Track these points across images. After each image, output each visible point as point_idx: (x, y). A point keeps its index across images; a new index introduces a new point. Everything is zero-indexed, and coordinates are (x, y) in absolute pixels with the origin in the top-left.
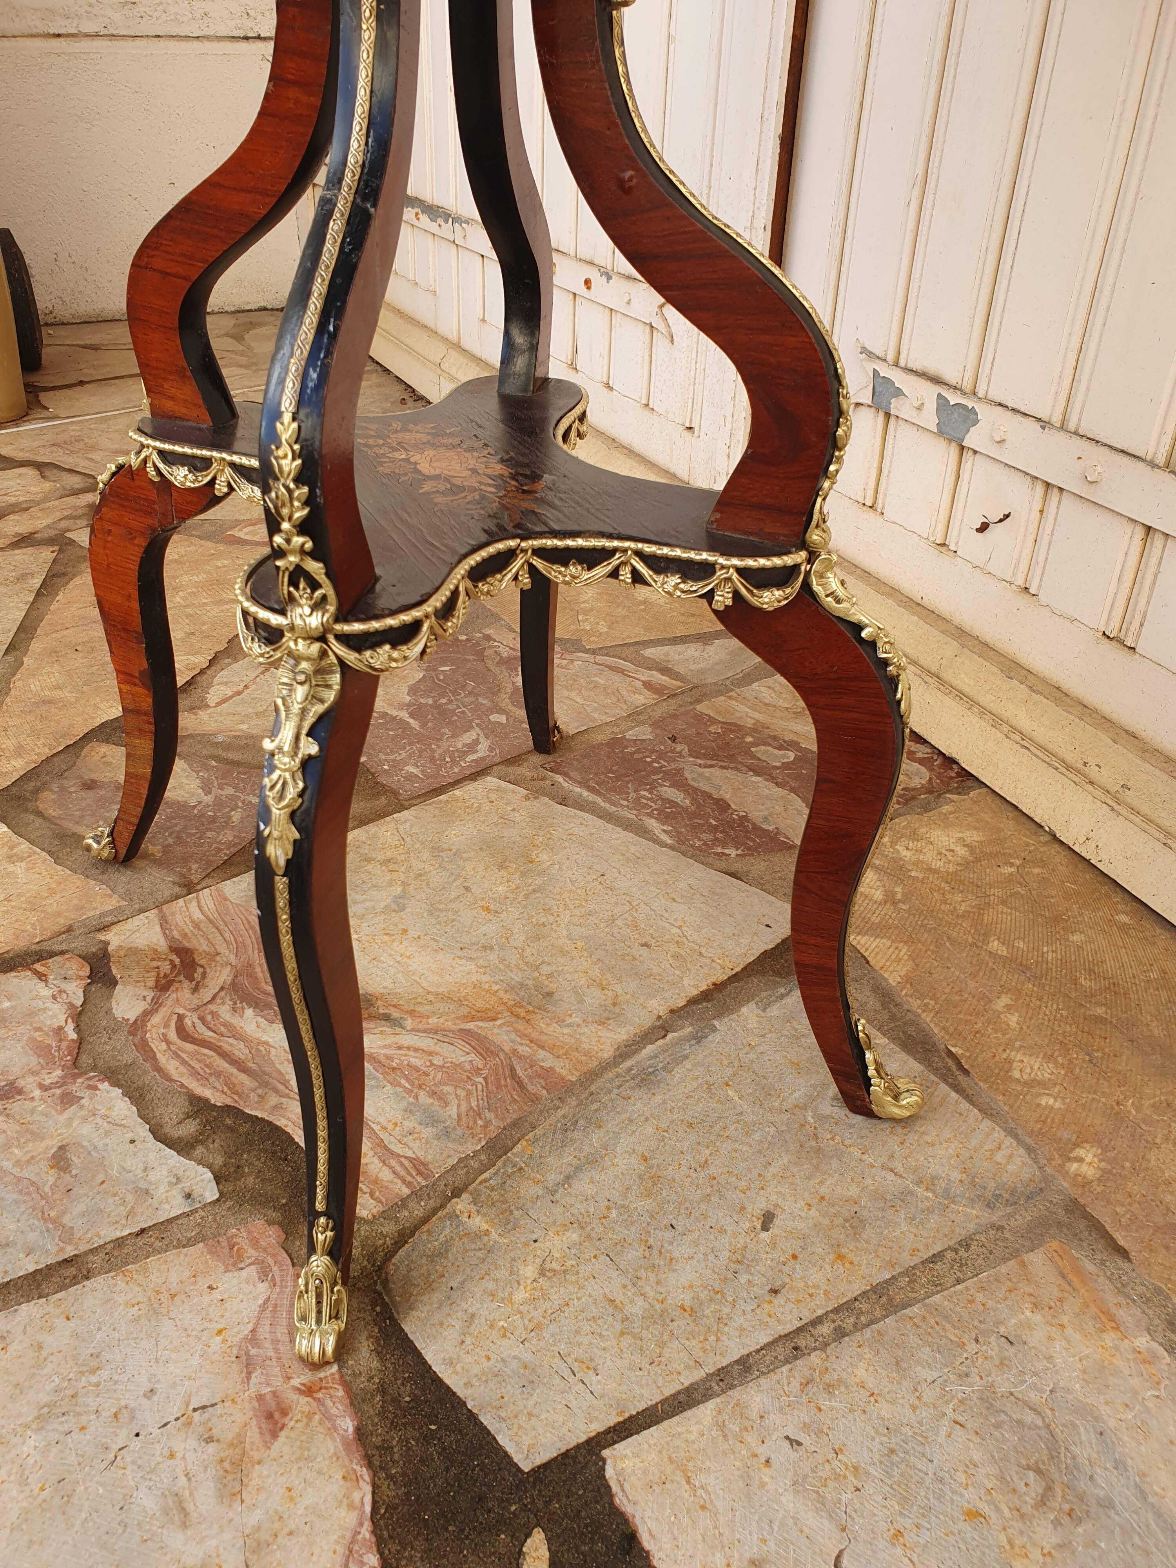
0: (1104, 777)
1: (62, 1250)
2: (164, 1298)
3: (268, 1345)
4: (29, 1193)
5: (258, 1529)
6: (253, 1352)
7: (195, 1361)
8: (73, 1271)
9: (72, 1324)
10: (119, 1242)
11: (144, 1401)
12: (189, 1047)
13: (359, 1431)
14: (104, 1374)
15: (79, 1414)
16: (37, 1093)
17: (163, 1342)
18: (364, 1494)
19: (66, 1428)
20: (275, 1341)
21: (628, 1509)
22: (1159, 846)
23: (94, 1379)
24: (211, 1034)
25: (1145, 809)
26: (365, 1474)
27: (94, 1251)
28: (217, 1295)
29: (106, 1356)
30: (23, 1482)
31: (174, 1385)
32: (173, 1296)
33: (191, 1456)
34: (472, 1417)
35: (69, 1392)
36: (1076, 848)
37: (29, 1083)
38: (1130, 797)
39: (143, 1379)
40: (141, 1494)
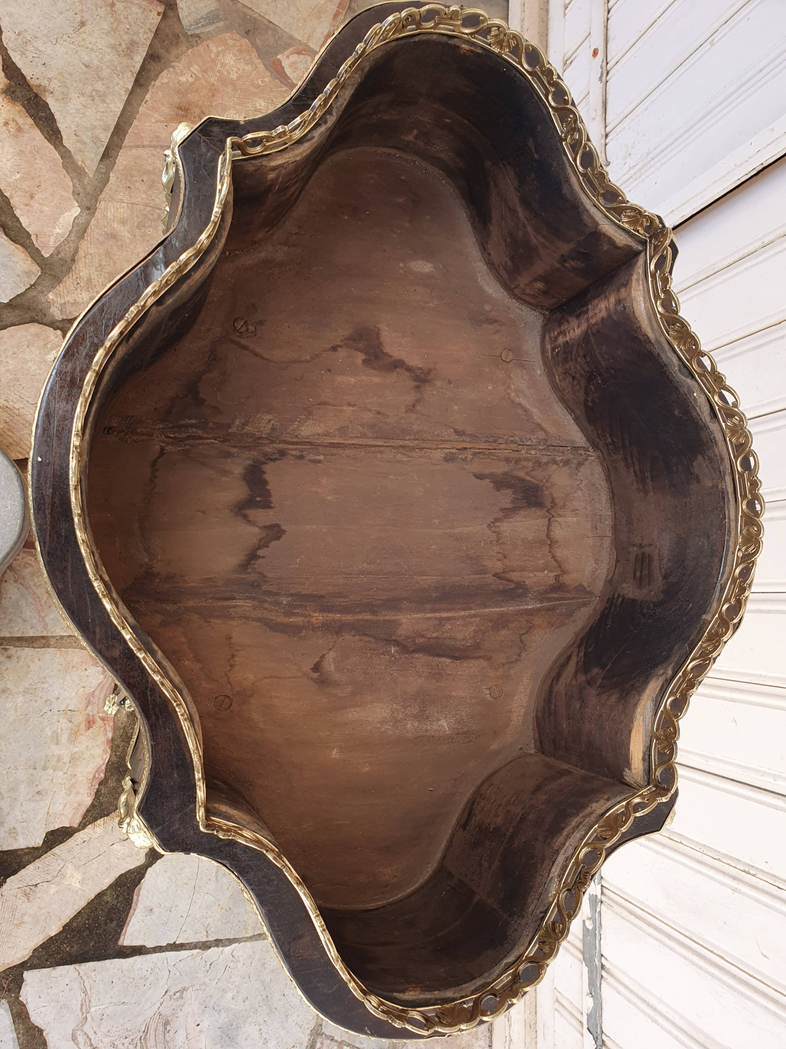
1: (42, 632)
2: (70, 666)
3: (96, 698)
4: (36, 601)
5: (76, 753)
6: (91, 699)
7: (73, 694)
8: (44, 641)
9: (40, 663)
10: (62, 637)
11: (55, 700)
13: (112, 738)
14: (45, 686)
15: (35, 696)
17: (66, 683)
18: (107, 757)
19: (31, 699)
20: (99, 698)
23: (43, 686)
26: (109, 751)
27: (53, 637)
28: (87, 673)
29: (48, 679)
30: (16, 710)
31: (65, 699)
32: (73, 667)
33: (64, 724)
35: (34, 687)
39: (57, 693)
40: (47, 729)
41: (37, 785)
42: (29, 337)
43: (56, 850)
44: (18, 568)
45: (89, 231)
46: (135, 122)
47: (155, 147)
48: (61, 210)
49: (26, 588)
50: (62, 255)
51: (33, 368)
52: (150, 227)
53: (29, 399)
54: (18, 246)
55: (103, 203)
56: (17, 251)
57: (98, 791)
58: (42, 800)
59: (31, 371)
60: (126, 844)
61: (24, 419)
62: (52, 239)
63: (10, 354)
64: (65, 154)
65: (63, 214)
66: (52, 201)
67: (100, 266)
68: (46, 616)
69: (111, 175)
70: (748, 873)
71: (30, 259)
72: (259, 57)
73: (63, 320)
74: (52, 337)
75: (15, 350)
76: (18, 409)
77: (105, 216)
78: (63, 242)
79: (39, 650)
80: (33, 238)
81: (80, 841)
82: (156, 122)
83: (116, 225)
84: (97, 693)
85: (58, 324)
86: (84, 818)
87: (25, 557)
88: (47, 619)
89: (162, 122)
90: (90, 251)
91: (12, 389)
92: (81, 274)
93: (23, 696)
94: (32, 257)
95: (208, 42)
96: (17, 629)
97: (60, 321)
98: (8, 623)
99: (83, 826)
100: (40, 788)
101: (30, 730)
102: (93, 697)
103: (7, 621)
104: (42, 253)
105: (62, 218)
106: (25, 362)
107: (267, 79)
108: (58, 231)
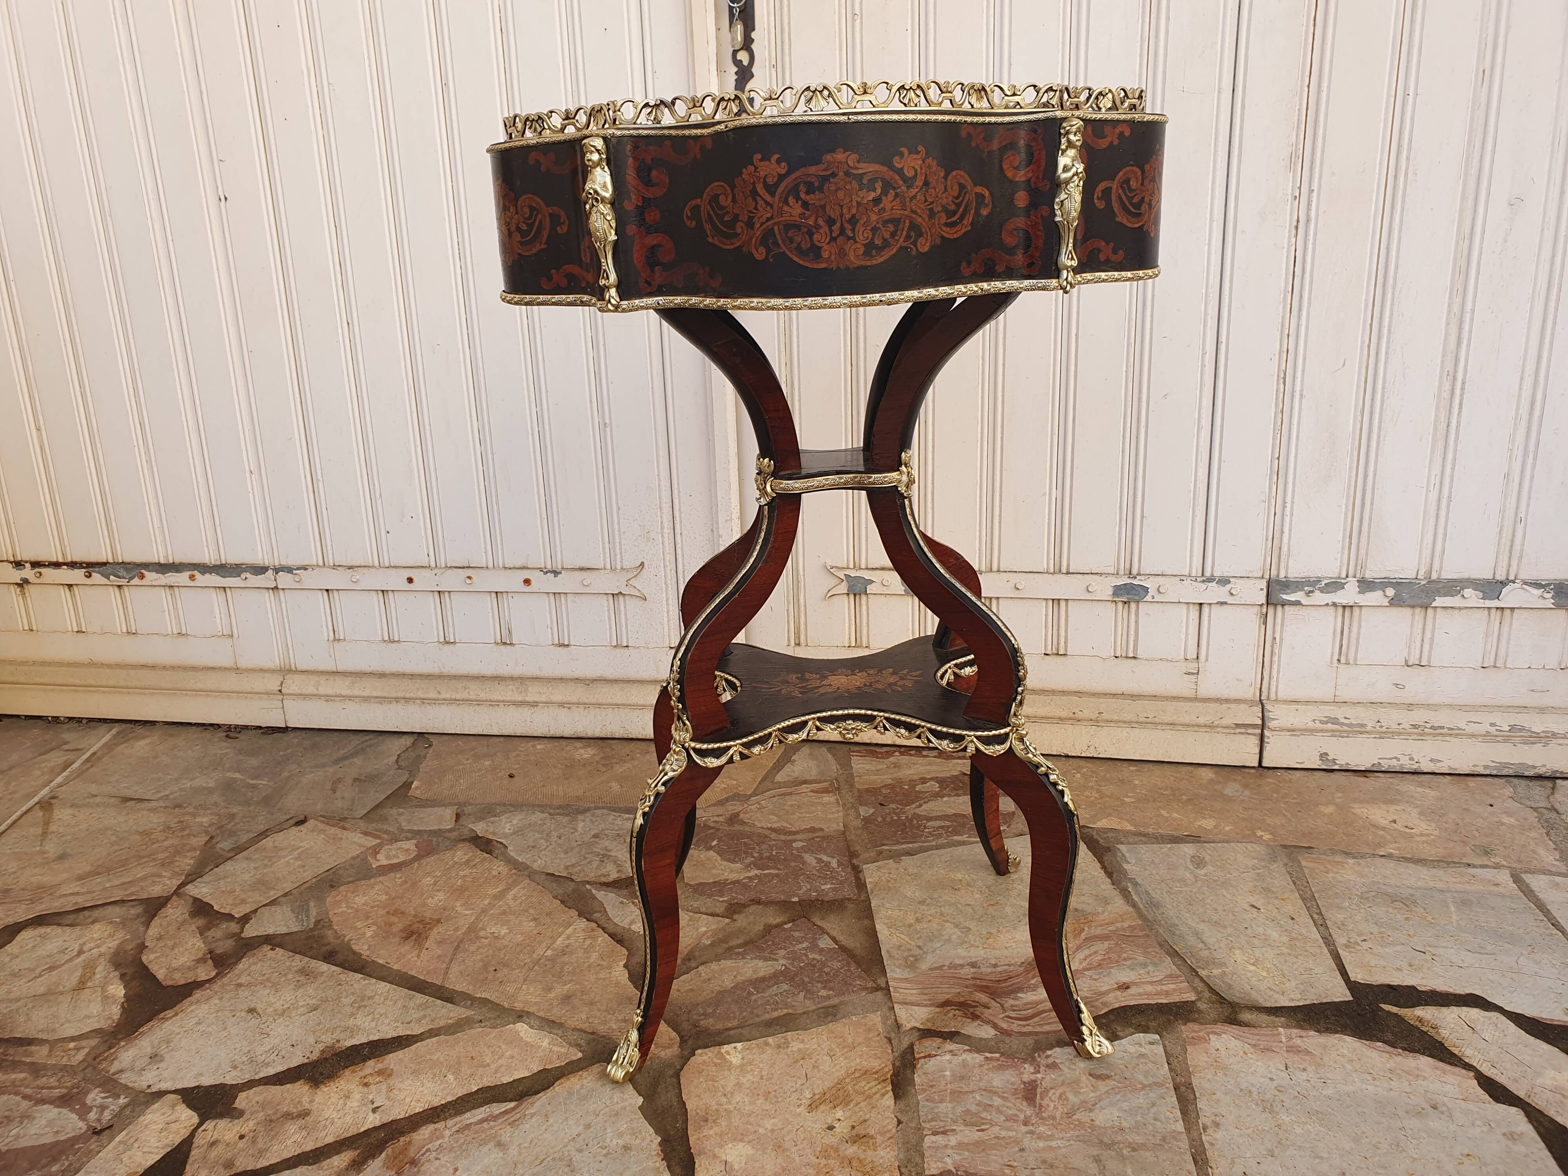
0: (1086, 714)
1: (1167, 1088)
2: (1215, 1064)
4: (1119, 1091)
6: (1261, 1047)
7: (1260, 1063)
8: (1183, 1089)
9: (1218, 1093)
10: (1171, 1070)
11: (1274, 1082)
12: (1036, 1019)
13: (1318, 1031)
14: (1253, 1089)
15: (1274, 1101)
16: (1039, 1076)
17: (1243, 1070)
18: (1349, 1039)
20: (1258, 1040)
21: (1379, 983)
22: (1129, 730)
23: (1255, 1093)
24: (1029, 1011)
25: (1115, 718)
26: (1337, 1035)
27: (1173, 1079)
28: (1222, 1049)
29: (1243, 1087)
31: (1271, 1072)
32: (1216, 1061)
34: (1321, 1004)
35: (1260, 1102)
36: (1083, 755)
37: (1026, 1077)
38: (1105, 716)
39: (1262, 1080)
40: (1324, 1093)
41: (1423, 1109)
42: (701, 1079)
43: (1521, 1094)
44: (1069, 1107)
45: (553, 1018)
46: (413, 973)
47: (451, 960)
48: (516, 1040)
49: (1100, 1100)
50: (583, 1043)
51: (751, 1078)
52: (562, 968)
53: (799, 1084)
54: (557, 1083)
55: (516, 1005)
56: (564, 1085)
57: (1404, 1049)
58: (1444, 1105)
59: (755, 1080)
60: (1479, 1027)
61: (830, 1089)
62: (556, 1049)
63: (724, 1100)
64: (432, 1033)
65: (522, 1038)
66: (500, 1047)
67: (606, 1011)
68: (1141, 1083)
69: (478, 996)
70: (1284, 378)
71: (580, 1073)
72: (370, 879)
73: (681, 1046)
74: (705, 1058)
75: (720, 1094)
76: (814, 1095)
77: (536, 1003)
78: (564, 1040)
79: (1197, 1094)
80: (548, 1067)
81: (1493, 1070)
82: (418, 956)
83: (552, 995)
84: (1254, 1042)
85: (686, 1053)
86: (1456, 1065)
87: (1050, 1098)
88: (1146, 1083)
89: (420, 952)
90: (584, 1017)
91: (780, 1100)
92: (615, 1027)
93: (1278, 1114)
94: (578, 1071)
95: (331, 914)
96: (1168, 1113)
97: (682, 1049)
98: (1161, 1121)
99: (1468, 1067)
100: (1425, 1105)
101: (1333, 1110)
102: (1259, 1045)
103: (1158, 1123)
104: (575, 1058)
105: (527, 1039)
106: (739, 1085)
107: (398, 876)
108: (545, 1043)
